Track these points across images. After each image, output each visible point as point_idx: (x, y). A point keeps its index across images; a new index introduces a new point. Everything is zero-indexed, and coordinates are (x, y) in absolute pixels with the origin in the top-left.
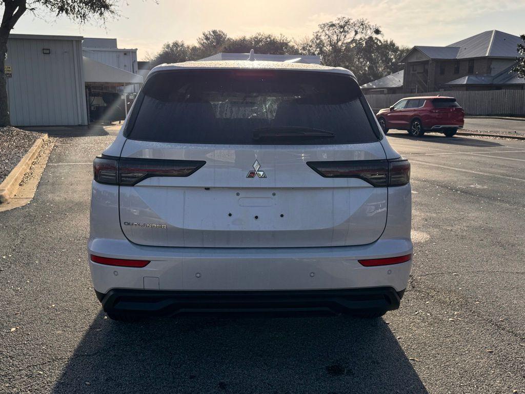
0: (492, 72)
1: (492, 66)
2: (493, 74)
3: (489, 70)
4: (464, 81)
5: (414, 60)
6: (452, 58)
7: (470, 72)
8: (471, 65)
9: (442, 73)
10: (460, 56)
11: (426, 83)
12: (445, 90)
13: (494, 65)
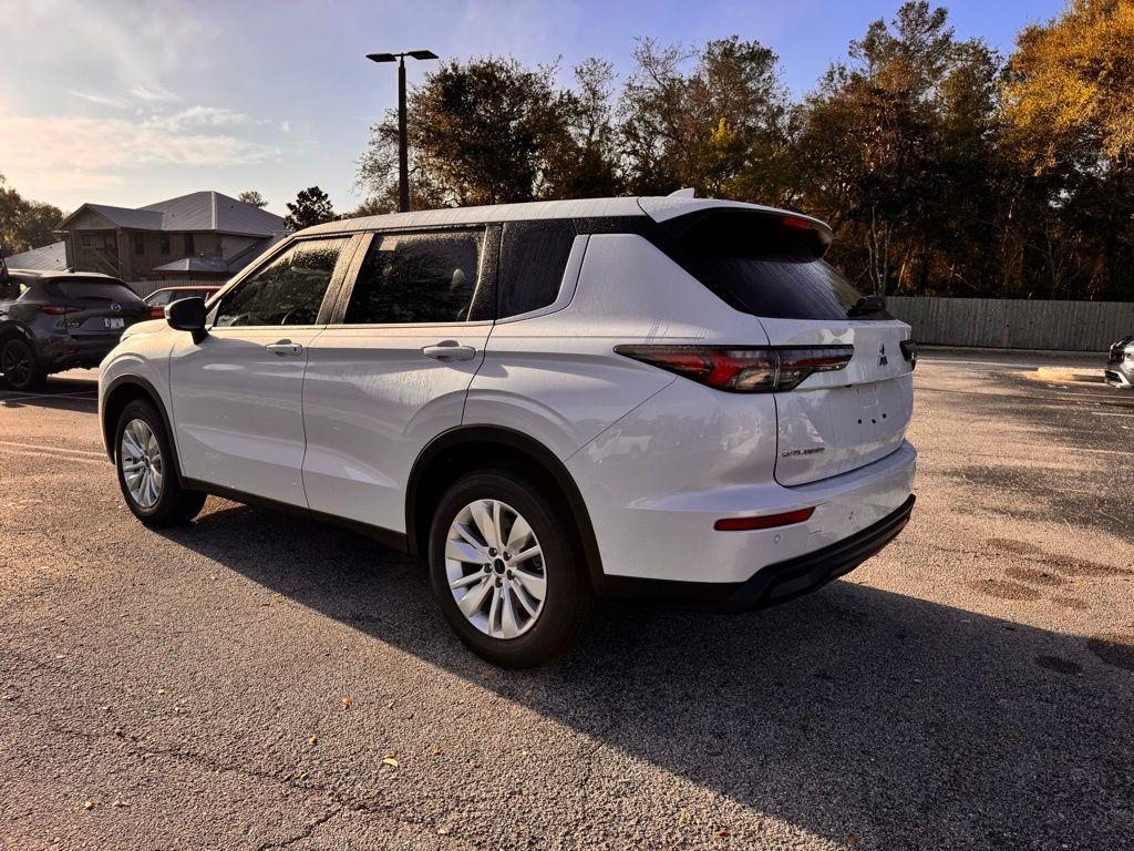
0: (224, 254)
1: (222, 246)
2: (227, 256)
3: (219, 250)
4: (185, 265)
5: (85, 226)
6: (156, 229)
7: (189, 252)
8: (189, 242)
9: (140, 250)
10: (167, 226)
11: (117, 268)
12: (149, 280)
13: (225, 243)
